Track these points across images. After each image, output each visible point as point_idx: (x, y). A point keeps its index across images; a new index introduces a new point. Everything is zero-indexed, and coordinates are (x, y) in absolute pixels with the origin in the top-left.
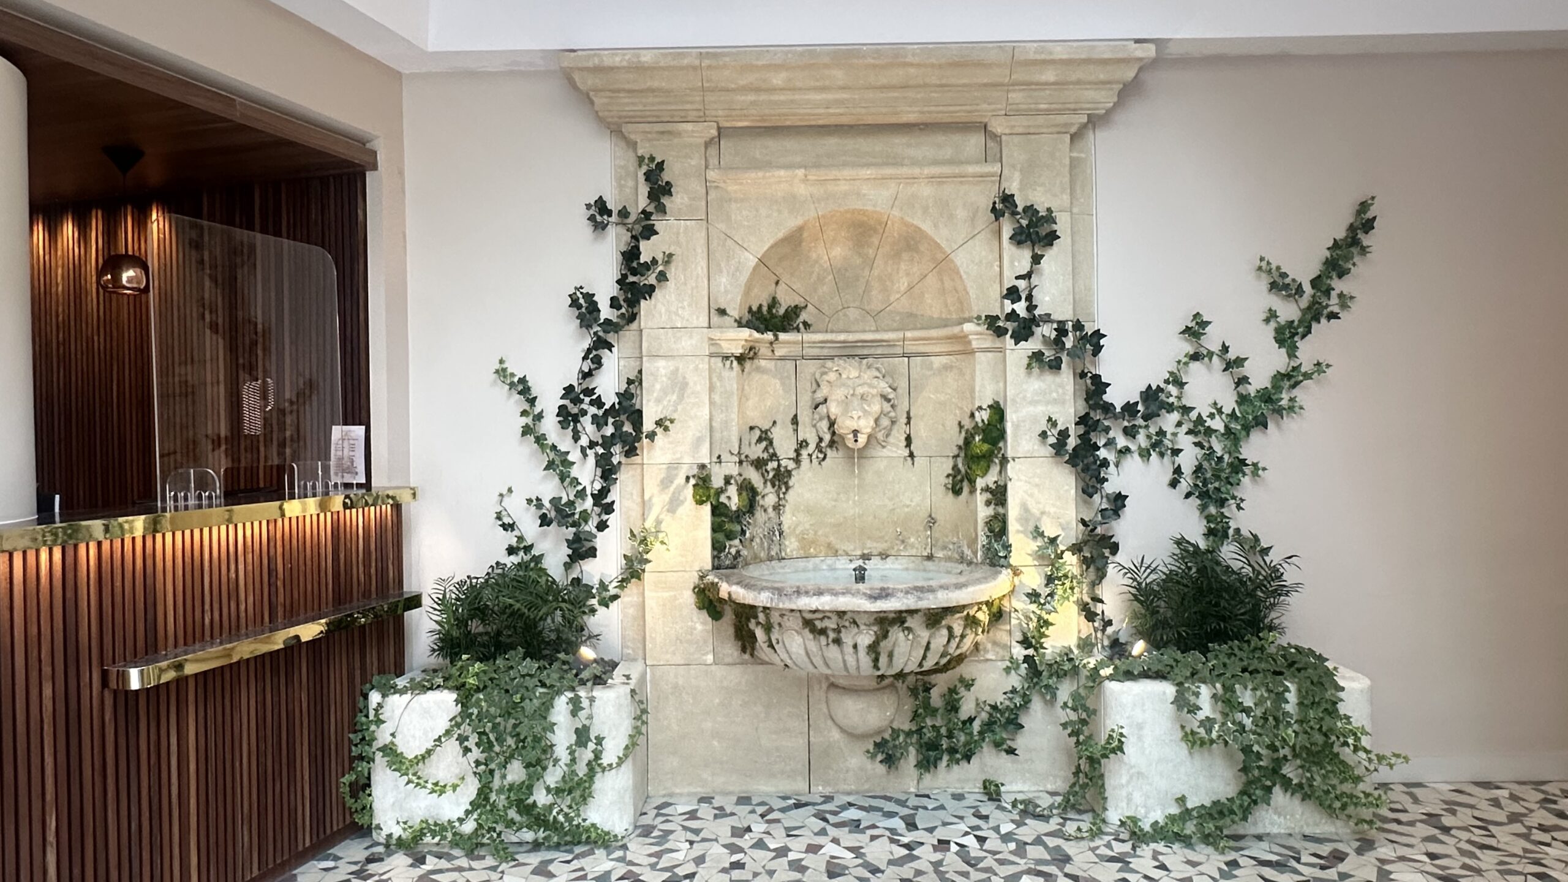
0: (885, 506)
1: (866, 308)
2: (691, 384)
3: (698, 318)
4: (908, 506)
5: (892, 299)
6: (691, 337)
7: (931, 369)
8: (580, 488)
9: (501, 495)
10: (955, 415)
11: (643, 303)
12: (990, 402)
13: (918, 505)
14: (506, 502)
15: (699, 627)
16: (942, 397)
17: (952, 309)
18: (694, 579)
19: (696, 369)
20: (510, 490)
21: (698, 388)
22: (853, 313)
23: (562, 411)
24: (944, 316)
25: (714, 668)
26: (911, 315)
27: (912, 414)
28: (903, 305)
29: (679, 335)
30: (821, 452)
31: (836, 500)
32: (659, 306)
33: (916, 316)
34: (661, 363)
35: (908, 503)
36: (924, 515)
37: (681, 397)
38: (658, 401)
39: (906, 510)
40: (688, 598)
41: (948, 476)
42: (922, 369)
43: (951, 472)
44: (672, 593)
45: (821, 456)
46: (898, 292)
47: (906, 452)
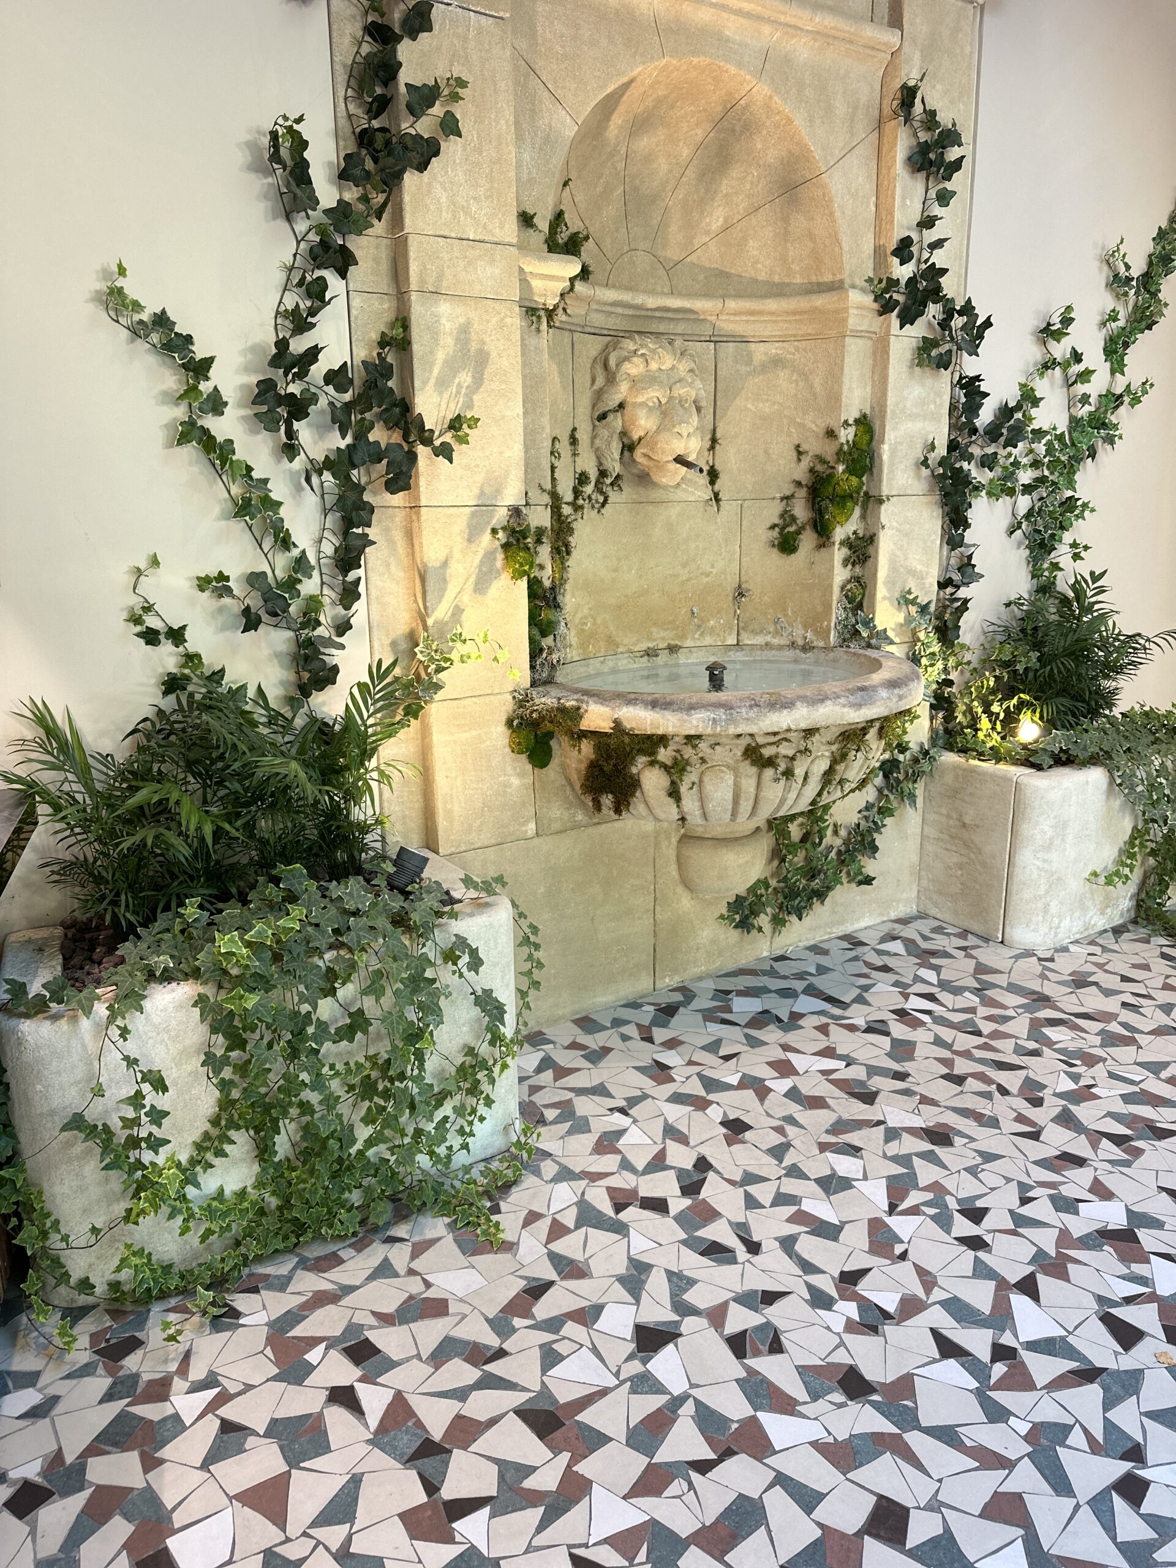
0: (677, 576)
1: (659, 253)
2: (494, 354)
3: (502, 226)
4: (708, 575)
5: (697, 243)
6: (492, 261)
7: (750, 362)
8: (295, 552)
9: (139, 572)
10: (789, 434)
11: (410, 179)
12: (857, 415)
13: (724, 572)
14: (149, 587)
15: (515, 781)
16: (766, 408)
17: (796, 267)
18: (505, 706)
19: (501, 325)
20: (155, 562)
21: (505, 363)
22: (642, 260)
23: (265, 390)
24: (776, 279)
25: (536, 841)
26: (722, 274)
27: (718, 435)
28: (709, 255)
29: (471, 253)
30: (602, 492)
31: (616, 570)
32: (438, 190)
33: (727, 275)
34: (444, 308)
35: (708, 569)
36: (731, 583)
37: (478, 381)
38: (442, 384)
39: (705, 580)
40: (499, 735)
41: (773, 527)
42: (736, 362)
43: (777, 521)
44: (474, 733)
45: (601, 499)
46: (708, 233)
47: (708, 494)
